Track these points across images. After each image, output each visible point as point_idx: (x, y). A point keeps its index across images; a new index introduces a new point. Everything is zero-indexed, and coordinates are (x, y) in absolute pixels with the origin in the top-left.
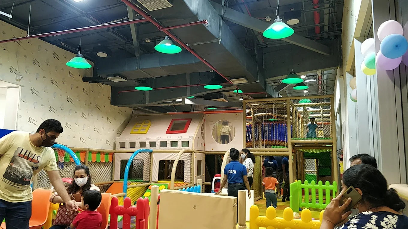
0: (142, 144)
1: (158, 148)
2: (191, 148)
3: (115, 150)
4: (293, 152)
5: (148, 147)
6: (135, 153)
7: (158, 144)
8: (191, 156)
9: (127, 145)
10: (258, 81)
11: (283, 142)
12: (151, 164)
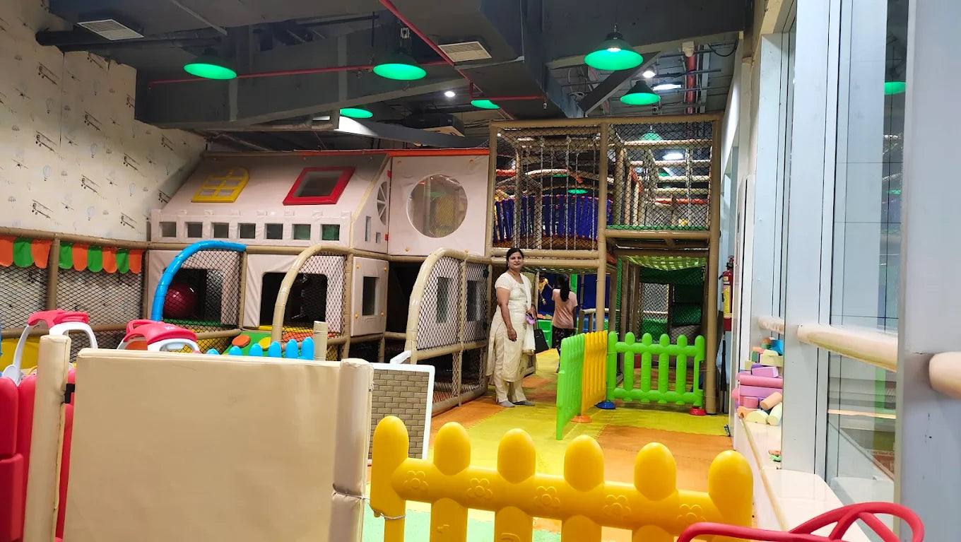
0: (221, 230)
1: (260, 240)
2: (344, 242)
3: (149, 242)
4: (608, 262)
5: (234, 237)
6: (186, 252)
7: (260, 231)
8: (345, 265)
9: (182, 231)
10: (522, 58)
11: (585, 238)
12: (242, 282)
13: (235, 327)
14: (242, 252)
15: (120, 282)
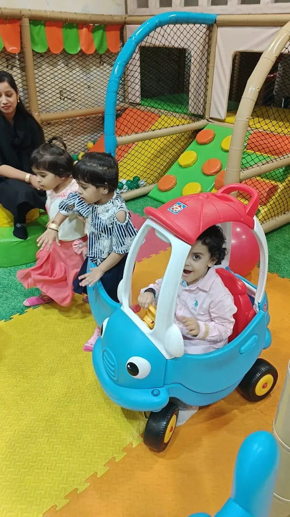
1: (233, 6)
5: (204, 6)
12: (211, 65)
13: (201, 117)
14: (212, 25)
15: (102, 63)
